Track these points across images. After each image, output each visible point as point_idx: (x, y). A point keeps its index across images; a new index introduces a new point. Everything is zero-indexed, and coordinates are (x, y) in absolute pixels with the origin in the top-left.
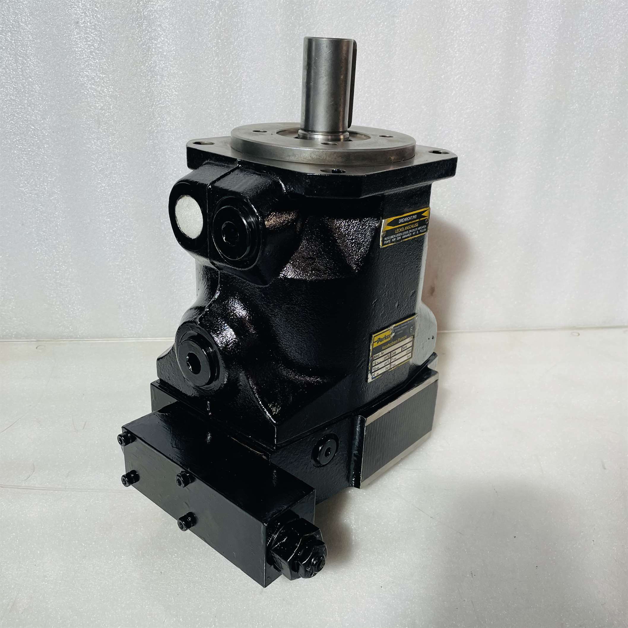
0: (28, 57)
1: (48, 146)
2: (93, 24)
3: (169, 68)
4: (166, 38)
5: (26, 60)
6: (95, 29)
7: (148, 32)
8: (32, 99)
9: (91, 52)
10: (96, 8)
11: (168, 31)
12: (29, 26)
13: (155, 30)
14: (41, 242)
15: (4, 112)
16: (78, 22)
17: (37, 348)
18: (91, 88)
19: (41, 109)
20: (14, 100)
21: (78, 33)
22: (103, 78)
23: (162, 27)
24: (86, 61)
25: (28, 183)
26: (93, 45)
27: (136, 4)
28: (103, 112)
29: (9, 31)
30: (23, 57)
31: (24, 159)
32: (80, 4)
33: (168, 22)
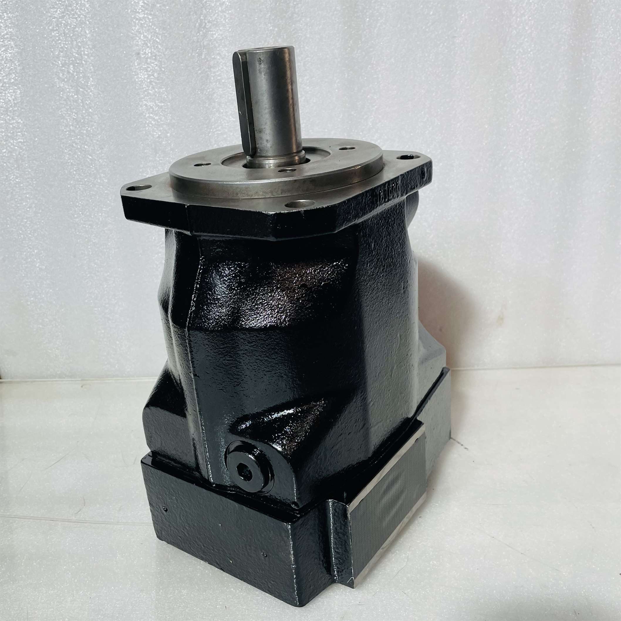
0: (89, 89)
1: (104, 175)
2: (154, 54)
3: (227, 95)
4: (225, 66)
5: (87, 91)
6: (155, 59)
7: (207, 61)
8: (91, 130)
9: (151, 82)
10: (157, 40)
11: (227, 59)
12: (92, 58)
13: (214, 58)
14: (93, 275)
15: (63, 143)
16: (138, 54)
17: (82, 387)
18: (149, 117)
19: (99, 139)
20: (74, 131)
21: (139, 64)
22: (161, 107)
23: (221, 56)
24: (145, 91)
25: (82, 214)
26: (153, 75)
27: (197, 34)
28: (160, 140)
29: (71, 64)
30: (84, 89)
31: (80, 189)
32: (142, 35)
33: (227, 50)
